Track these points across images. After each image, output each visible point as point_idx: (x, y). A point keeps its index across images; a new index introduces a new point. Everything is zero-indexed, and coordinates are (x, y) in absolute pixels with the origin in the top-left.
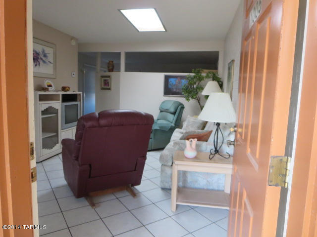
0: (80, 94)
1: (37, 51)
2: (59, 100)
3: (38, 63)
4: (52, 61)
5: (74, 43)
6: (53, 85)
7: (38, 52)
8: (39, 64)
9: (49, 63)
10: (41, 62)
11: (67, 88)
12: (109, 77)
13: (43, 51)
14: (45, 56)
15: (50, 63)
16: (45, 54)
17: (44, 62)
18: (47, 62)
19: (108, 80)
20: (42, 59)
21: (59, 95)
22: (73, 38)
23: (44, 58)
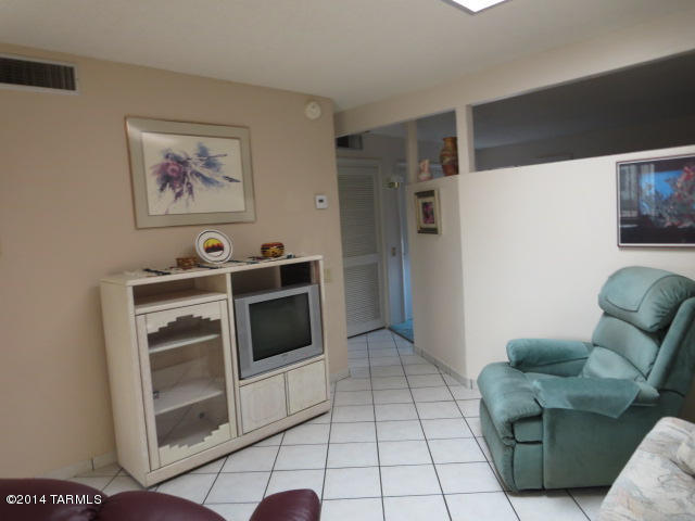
0: (316, 262)
1: (177, 153)
2: (225, 292)
3: (185, 188)
4: (237, 175)
5: (313, 112)
6: (226, 247)
7: (183, 156)
8: (191, 191)
9: (227, 182)
10: (197, 184)
11: (274, 249)
12: (431, 193)
13: (203, 153)
14: (210, 163)
15: (231, 180)
16: (209, 158)
17: (206, 180)
18: (220, 179)
19: (431, 203)
20: (198, 174)
21: (224, 275)
22: (311, 99)
23: (207, 173)
